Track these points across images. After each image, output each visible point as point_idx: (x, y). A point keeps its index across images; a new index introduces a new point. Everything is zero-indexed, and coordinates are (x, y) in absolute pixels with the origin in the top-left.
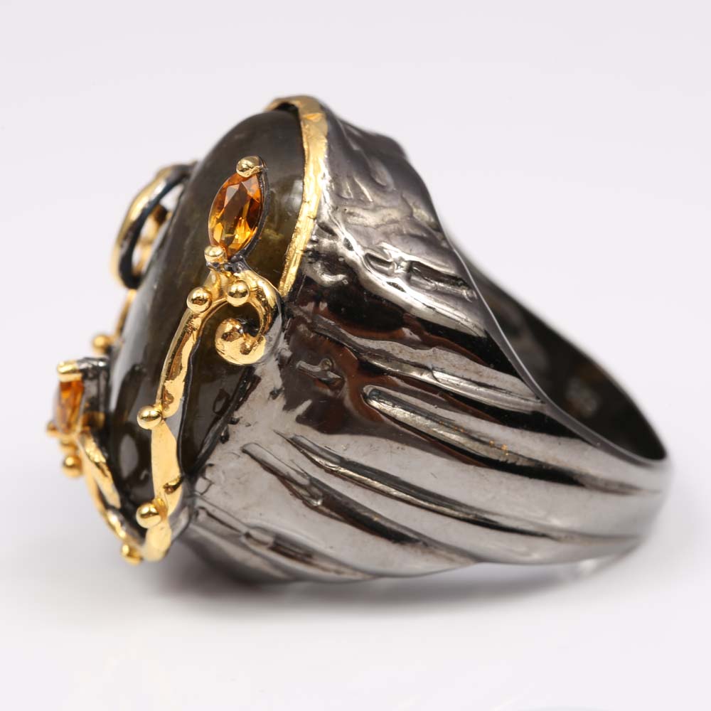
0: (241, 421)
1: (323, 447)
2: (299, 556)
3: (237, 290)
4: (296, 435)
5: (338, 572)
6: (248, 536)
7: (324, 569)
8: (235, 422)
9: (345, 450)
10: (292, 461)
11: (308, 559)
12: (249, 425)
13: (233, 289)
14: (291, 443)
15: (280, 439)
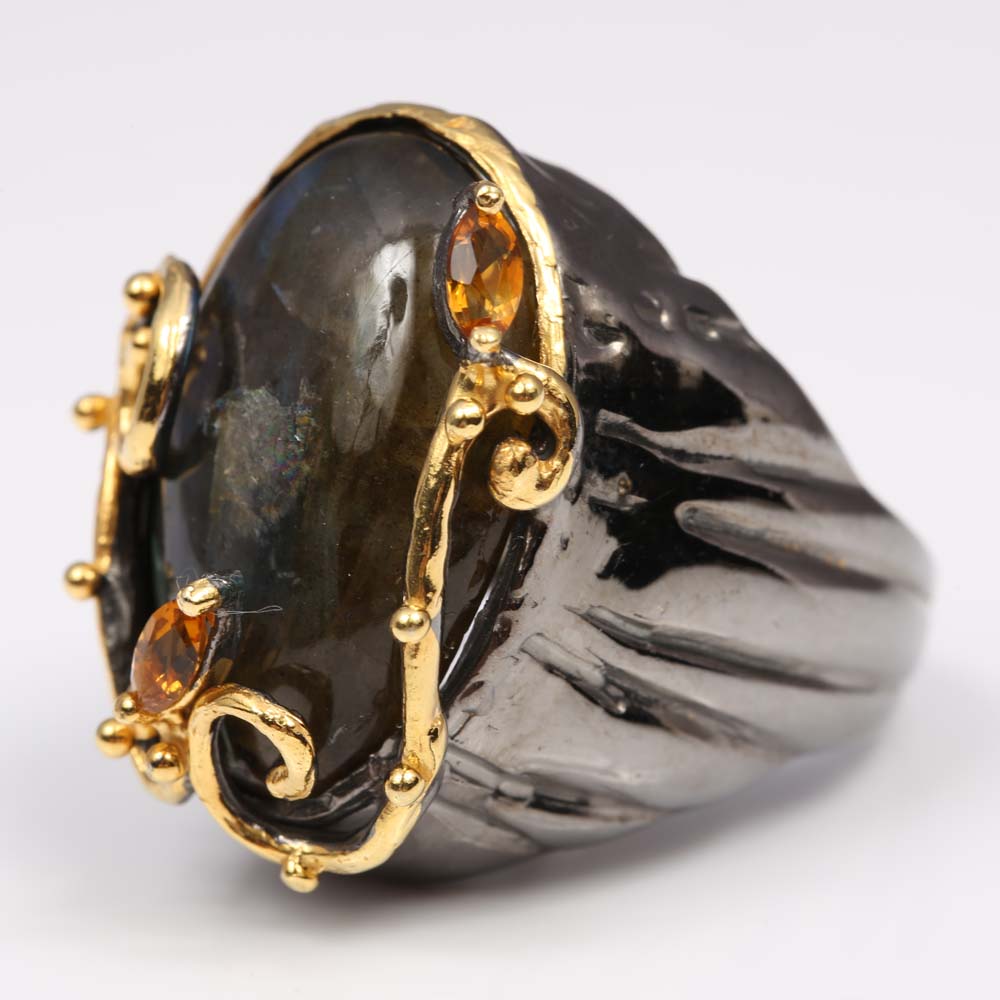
0: (526, 601)
1: (631, 616)
2: (571, 807)
3: (525, 390)
4: (592, 607)
5: (623, 819)
6: (498, 794)
7: (606, 819)
8: (517, 606)
9: (663, 613)
10: (589, 650)
11: (582, 809)
12: (536, 605)
13: (518, 389)
14: (587, 620)
15: (573, 618)
